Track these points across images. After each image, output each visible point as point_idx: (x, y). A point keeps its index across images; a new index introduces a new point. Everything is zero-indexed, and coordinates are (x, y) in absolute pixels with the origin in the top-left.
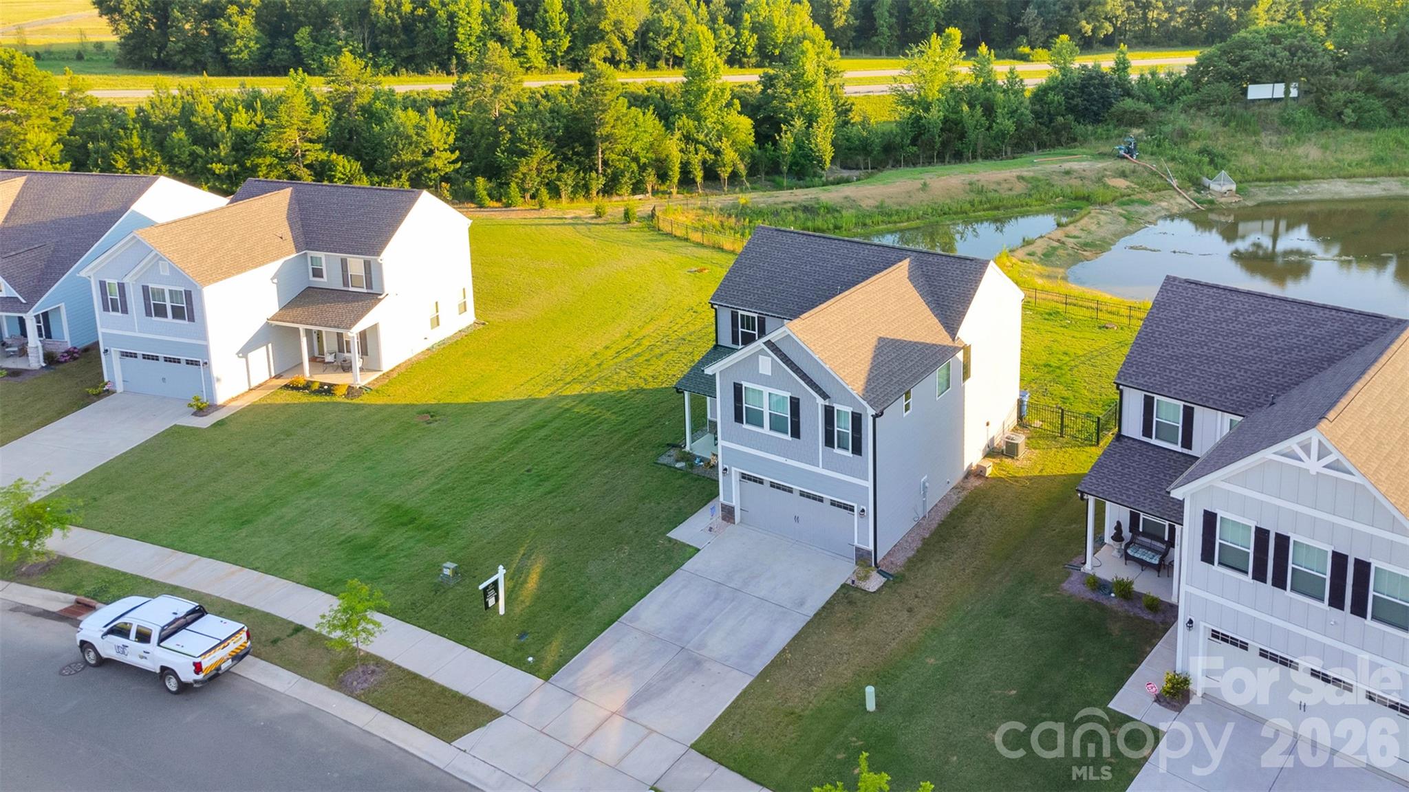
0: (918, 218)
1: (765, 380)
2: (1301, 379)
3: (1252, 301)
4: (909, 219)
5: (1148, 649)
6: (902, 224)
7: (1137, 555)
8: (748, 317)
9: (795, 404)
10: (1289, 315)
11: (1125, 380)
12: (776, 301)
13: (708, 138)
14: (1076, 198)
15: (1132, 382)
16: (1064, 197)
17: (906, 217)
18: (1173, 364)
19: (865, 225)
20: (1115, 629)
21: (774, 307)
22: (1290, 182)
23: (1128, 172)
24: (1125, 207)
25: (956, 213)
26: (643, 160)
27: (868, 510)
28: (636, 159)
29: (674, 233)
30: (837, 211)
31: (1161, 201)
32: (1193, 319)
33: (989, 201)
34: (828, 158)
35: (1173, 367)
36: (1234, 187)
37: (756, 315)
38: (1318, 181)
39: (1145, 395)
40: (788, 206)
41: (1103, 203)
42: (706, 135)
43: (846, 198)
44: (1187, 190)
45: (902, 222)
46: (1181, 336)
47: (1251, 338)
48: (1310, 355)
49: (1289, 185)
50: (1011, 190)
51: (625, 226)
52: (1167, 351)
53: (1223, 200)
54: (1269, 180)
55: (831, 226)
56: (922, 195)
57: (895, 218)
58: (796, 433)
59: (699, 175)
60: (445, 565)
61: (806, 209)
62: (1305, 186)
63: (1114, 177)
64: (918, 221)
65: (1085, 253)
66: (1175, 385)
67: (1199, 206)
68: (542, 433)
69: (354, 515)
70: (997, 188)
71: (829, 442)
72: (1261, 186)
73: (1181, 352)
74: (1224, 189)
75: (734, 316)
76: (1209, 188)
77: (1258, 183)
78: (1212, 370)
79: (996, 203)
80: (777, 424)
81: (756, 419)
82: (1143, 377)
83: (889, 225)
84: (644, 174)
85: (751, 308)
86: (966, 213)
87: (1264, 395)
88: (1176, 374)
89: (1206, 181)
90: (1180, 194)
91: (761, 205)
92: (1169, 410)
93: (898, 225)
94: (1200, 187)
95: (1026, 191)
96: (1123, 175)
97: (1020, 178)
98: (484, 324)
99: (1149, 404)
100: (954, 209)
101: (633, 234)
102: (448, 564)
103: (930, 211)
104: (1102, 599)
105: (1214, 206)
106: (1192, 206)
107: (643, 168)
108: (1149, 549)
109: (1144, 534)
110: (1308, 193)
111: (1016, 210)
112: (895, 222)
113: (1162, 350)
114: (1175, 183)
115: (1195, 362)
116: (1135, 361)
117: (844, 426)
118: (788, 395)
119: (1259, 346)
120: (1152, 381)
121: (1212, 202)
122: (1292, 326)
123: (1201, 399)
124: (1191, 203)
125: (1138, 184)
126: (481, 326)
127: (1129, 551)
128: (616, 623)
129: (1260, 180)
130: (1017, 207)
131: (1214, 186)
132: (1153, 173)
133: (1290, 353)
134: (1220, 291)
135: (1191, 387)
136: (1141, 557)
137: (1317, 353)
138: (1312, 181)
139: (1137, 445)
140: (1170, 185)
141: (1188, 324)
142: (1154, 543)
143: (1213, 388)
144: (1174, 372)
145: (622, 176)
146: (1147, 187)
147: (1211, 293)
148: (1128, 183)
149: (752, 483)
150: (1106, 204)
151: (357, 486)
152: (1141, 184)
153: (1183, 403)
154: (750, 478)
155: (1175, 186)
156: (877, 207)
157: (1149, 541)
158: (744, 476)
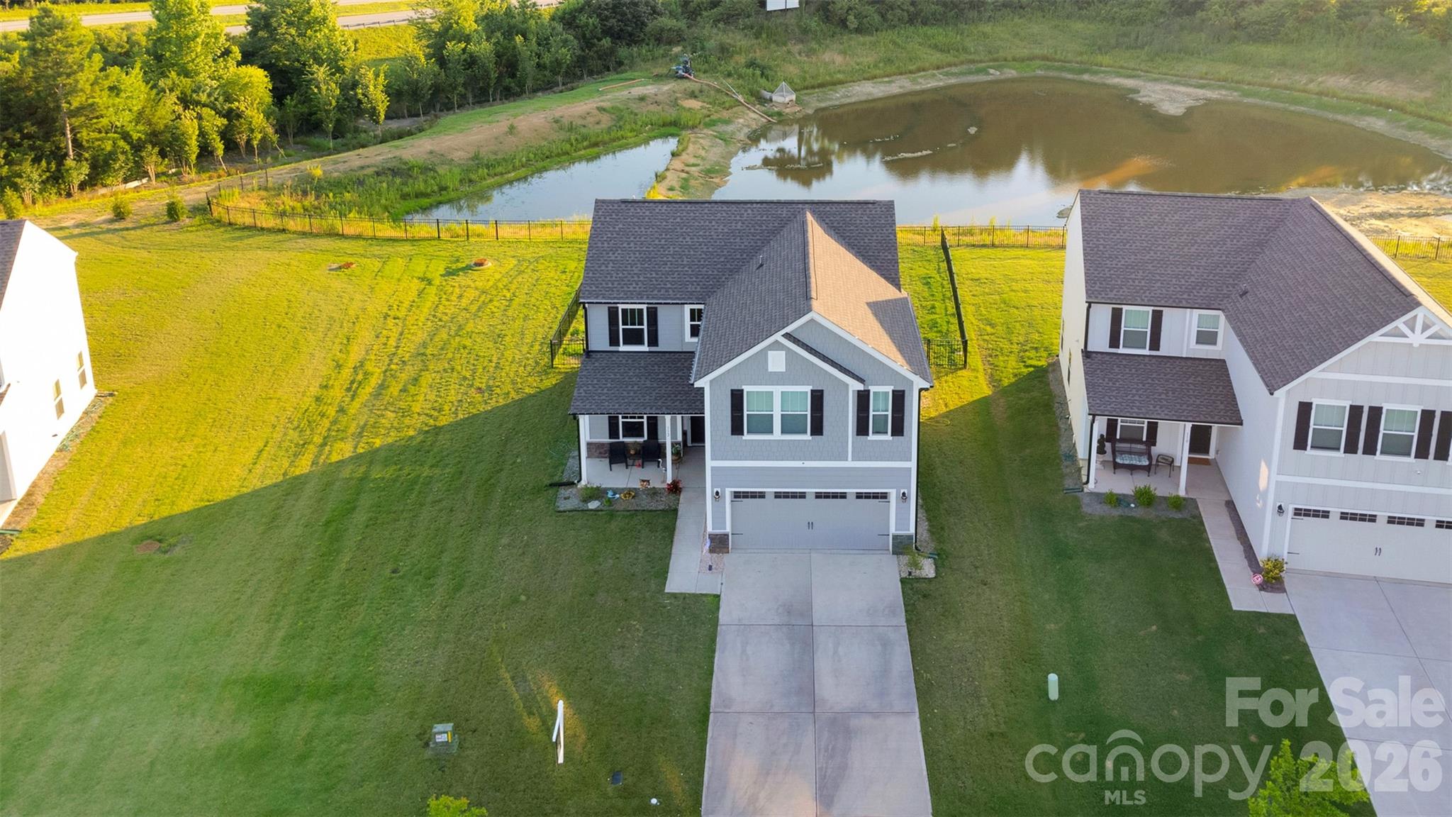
0: (523, 166)
1: (778, 379)
2: (1246, 266)
3: (1168, 202)
4: (515, 169)
5: (1207, 545)
6: (509, 175)
7: (1127, 462)
8: (633, 311)
9: (817, 398)
10: (1205, 210)
11: (1097, 297)
12: (669, 286)
13: (212, 99)
14: (664, 125)
15: (1103, 298)
16: (652, 125)
17: (511, 167)
18: (1132, 273)
19: (471, 181)
20: (1164, 535)
21: (671, 292)
22: (830, 87)
23: (697, 93)
24: (714, 128)
25: (558, 155)
26: (135, 136)
27: (909, 492)
28: (126, 136)
29: (259, 224)
30: (430, 170)
31: (737, 118)
32: (1126, 228)
33: (585, 138)
34: (382, 109)
35: (1133, 276)
36: (794, 97)
37: (644, 307)
38: (851, 84)
39: (1113, 309)
40: (370, 171)
41: (694, 127)
42: (209, 95)
43: (431, 152)
44: (754, 105)
45: (509, 172)
46: (1124, 245)
47: (1185, 237)
48: (1241, 243)
49: (831, 90)
50: (598, 123)
51: (174, 225)
52: (1120, 261)
53: (787, 110)
54: (813, 87)
55: (436, 188)
56: (511, 138)
57: (499, 169)
58: (817, 429)
59: (220, 148)
60: (434, 730)
61: (395, 172)
62: (843, 90)
63: (687, 99)
64: (523, 169)
65: (714, 180)
66: (1144, 293)
67: (770, 119)
68: (360, 517)
69: (193, 715)
70: (583, 122)
71: (862, 429)
72: (810, 94)
73: (1133, 260)
74: (787, 100)
75: (613, 314)
76: (771, 100)
77: (806, 91)
78: (1169, 272)
79: (593, 140)
80: (790, 425)
81: (764, 425)
82: (1111, 291)
83: (496, 178)
84: (143, 154)
85: (642, 298)
86: (568, 154)
87: (1225, 286)
88: (1140, 282)
89: (767, 95)
90: (749, 109)
91: (336, 174)
92: (1137, 318)
93: (506, 176)
94: (763, 101)
95: (614, 123)
96: (693, 95)
97: (601, 109)
98: (111, 395)
99: (1116, 317)
100: (555, 152)
101: (190, 233)
102: (439, 727)
103: (532, 156)
104: (1127, 512)
105: (782, 118)
106: (764, 120)
107: (137, 147)
108: (1130, 453)
109: (1122, 440)
110: (847, 96)
111: (615, 144)
112: (502, 174)
113: (1114, 262)
114: (740, 98)
115: (1150, 268)
116: (1096, 277)
117: (881, 408)
118: (808, 389)
119: (1196, 243)
120: (1121, 293)
121: (779, 114)
122: (1213, 219)
123: (1174, 301)
124: (762, 117)
125: (710, 103)
126: (111, 399)
127: (1118, 460)
128: (711, 716)
129: (807, 88)
130: (614, 141)
131: (776, 98)
132: (718, 91)
133: (1225, 244)
134: (1136, 197)
135: (1159, 291)
136: (1131, 462)
137: (1245, 240)
138: (846, 85)
139: (1107, 358)
140: (737, 100)
141: (1124, 233)
142: (1133, 446)
143: (1179, 289)
144: (1137, 281)
145: (114, 160)
146: (720, 105)
147: (1129, 200)
148: (700, 104)
149: (749, 500)
150: (696, 127)
151: (149, 673)
152: (713, 103)
153: (1152, 308)
154: (746, 495)
155: (742, 101)
156: (472, 159)
157: (1128, 445)
158: (737, 495)
